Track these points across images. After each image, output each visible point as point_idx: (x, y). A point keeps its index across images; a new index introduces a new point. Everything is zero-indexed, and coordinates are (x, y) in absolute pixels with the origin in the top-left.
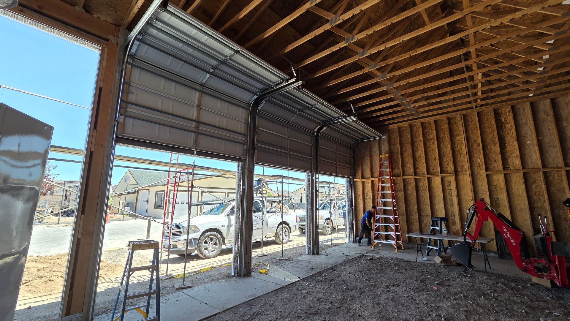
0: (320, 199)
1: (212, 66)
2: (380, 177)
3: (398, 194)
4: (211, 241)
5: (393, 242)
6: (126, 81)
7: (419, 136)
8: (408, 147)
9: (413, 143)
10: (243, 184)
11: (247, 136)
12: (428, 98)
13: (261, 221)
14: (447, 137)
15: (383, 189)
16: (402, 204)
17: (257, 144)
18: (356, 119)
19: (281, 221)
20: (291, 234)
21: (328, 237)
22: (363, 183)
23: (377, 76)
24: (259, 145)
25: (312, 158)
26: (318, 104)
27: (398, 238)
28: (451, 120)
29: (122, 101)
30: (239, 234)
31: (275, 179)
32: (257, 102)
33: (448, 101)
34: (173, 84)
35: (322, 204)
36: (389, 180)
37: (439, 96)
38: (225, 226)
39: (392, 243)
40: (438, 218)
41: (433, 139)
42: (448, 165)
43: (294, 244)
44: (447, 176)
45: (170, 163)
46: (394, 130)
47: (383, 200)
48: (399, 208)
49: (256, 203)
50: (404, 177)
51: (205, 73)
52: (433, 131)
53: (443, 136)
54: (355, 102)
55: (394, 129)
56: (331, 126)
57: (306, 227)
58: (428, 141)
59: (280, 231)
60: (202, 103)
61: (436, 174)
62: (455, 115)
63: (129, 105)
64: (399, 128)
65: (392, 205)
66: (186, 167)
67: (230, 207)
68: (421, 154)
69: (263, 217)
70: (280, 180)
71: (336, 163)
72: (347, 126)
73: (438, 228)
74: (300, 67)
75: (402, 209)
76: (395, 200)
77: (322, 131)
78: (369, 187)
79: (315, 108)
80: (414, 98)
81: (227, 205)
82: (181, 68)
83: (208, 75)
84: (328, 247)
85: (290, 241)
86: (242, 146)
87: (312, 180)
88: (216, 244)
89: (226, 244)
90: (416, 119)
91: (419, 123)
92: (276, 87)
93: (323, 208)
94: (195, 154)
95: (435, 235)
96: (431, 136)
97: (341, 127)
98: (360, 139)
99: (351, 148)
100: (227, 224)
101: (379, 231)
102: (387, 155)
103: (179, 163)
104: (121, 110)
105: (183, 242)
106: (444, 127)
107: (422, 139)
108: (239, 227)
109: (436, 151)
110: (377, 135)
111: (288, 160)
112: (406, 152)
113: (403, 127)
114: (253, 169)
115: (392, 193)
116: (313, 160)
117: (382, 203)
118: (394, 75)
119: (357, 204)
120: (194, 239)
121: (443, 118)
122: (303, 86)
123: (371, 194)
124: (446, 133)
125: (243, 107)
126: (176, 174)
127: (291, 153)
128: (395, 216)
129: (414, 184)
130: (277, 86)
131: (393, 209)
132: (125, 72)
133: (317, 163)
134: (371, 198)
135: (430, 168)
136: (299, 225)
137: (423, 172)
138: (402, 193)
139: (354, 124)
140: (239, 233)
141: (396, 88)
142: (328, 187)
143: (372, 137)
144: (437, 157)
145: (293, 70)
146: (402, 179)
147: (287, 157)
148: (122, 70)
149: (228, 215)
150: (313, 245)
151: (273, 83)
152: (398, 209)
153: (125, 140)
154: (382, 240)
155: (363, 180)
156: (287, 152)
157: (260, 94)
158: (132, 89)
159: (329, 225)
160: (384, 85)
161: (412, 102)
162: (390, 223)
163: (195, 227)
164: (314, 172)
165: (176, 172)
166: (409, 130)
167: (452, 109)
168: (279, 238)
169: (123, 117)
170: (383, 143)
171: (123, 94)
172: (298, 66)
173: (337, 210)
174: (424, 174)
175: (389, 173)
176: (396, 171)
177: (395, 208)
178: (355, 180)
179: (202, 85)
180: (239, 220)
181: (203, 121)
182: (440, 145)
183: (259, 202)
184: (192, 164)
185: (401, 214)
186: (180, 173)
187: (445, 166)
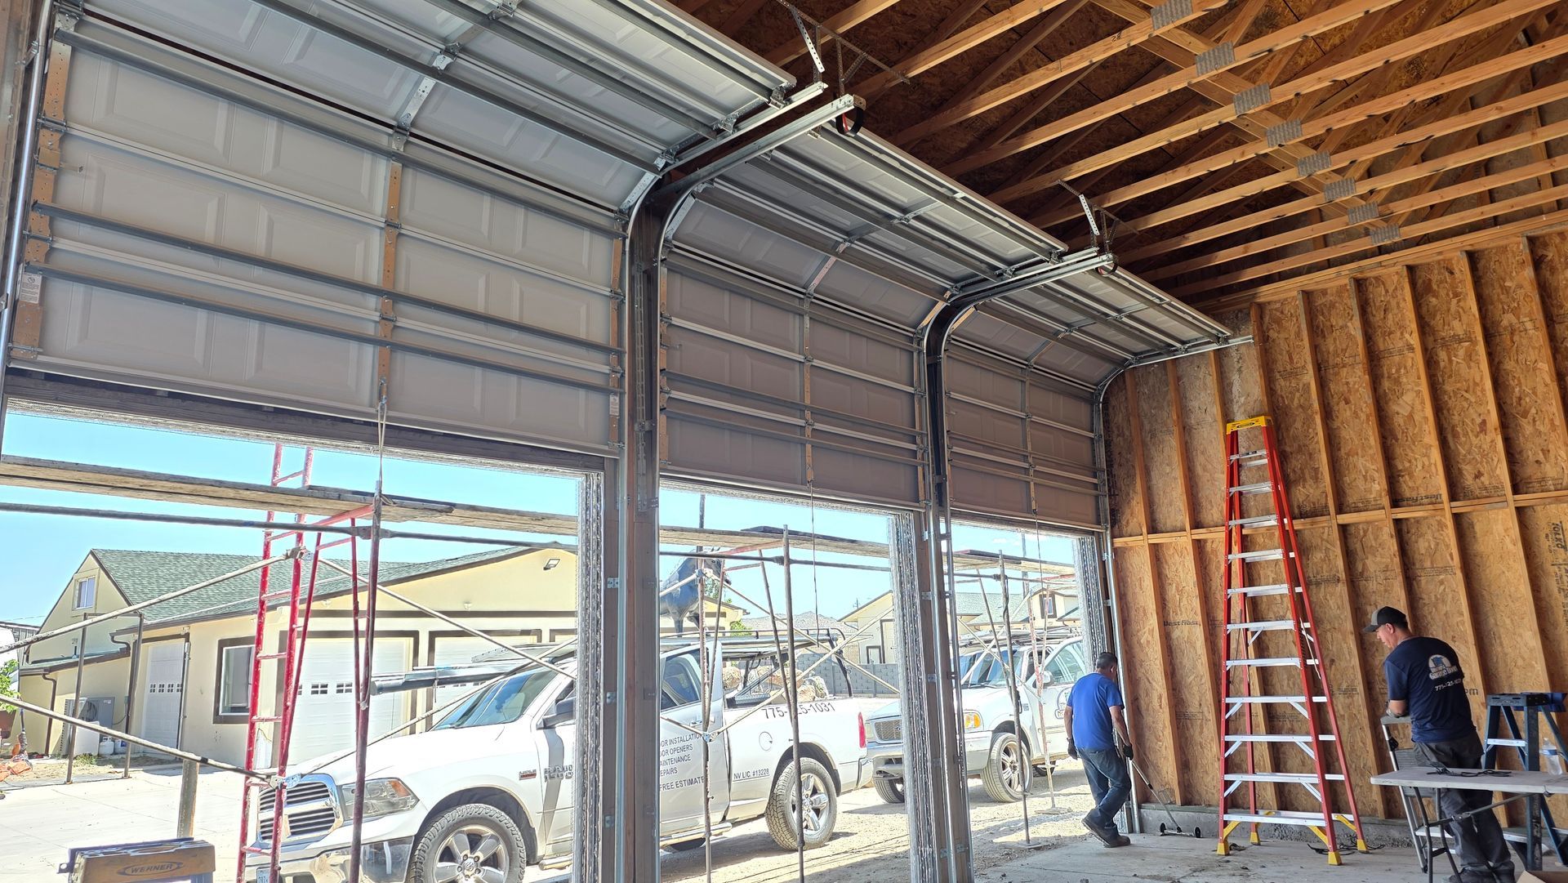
0: (963, 637)
1: (445, 40)
2: (1233, 523)
3: (1321, 595)
4: (473, 848)
5: (1314, 821)
6: (49, 116)
7: (1402, 328)
8: (1354, 379)
9: (1374, 360)
10: (611, 571)
11: (620, 354)
12: (1431, 150)
13: (697, 744)
14: (1529, 325)
15: (1250, 575)
16: (1344, 639)
17: (666, 388)
18: (1106, 261)
19: (792, 743)
20: (843, 802)
21: (1012, 811)
22: (1156, 552)
23: (1190, 59)
24: (675, 394)
25: (913, 447)
26: (929, 202)
27: (1334, 800)
28: (1545, 245)
29: (31, 206)
30: (596, 803)
31: (753, 547)
32: (658, 205)
33: (1521, 158)
34: (271, 126)
35: (974, 658)
36: (1277, 533)
37: (1480, 136)
38: (532, 775)
39: (1309, 823)
40: (1516, 697)
41: (1470, 339)
42: (1546, 452)
43: (855, 846)
44: (1545, 502)
45: (273, 490)
46: (1286, 309)
47: (1253, 626)
48: (1329, 662)
49: (676, 665)
50: (1344, 519)
51: (415, 74)
52: (1465, 299)
53: (1514, 320)
54: (1096, 185)
55: (1283, 302)
56: (996, 300)
57: (906, 770)
58: (1445, 345)
59: (789, 789)
60: (406, 211)
61: (1490, 495)
62: (1560, 223)
63: (64, 225)
64: (1308, 295)
65: (1295, 650)
66: (342, 506)
67: (558, 684)
68: (1418, 406)
69: (706, 722)
70: (779, 552)
71: (1026, 465)
72: (1066, 295)
73: (1522, 743)
74: (842, 30)
75: (1343, 664)
76: (1308, 625)
77: (954, 325)
78: (1183, 572)
79: (918, 218)
80: (1367, 154)
81: (545, 677)
82: (300, 56)
83: (429, 83)
84: (1010, 852)
85: (834, 836)
86: (597, 399)
87: (922, 545)
88: (493, 861)
89: (542, 858)
90: (1381, 251)
91: (1398, 268)
92: (736, 127)
93: (983, 680)
94: (381, 439)
95: (1506, 775)
96: (1456, 323)
97: (1040, 302)
98: (1129, 357)
99: (1091, 400)
100: (545, 764)
101: (1246, 772)
102: (1261, 422)
103: (311, 487)
104: (28, 248)
105: (341, 859)
106: (1511, 279)
107: (1414, 340)
108: (597, 771)
109: (1483, 390)
110: (1210, 335)
111: (809, 460)
112: (1347, 402)
113: (1324, 292)
114: (653, 502)
115: (1292, 590)
116: (919, 455)
117: (1251, 641)
118: (1270, 51)
119: (1137, 649)
120: (392, 842)
121: (1506, 237)
122: (858, 118)
123: (1196, 603)
124: (1525, 310)
125: (595, 228)
126: (300, 537)
127: (818, 426)
128: (1316, 699)
129: (1393, 545)
130: (742, 125)
131: (1304, 664)
132: (44, 77)
133: (939, 469)
134: (1199, 618)
135: (1460, 471)
136: (877, 762)
137: (1433, 491)
138: (1342, 589)
139: (1100, 288)
140: (597, 796)
141: (1282, 110)
142: (997, 577)
143: (1183, 343)
144: (1493, 418)
145: (810, 47)
146: (1335, 528)
147: (803, 445)
148: (29, 68)
149: (547, 725)
150: (942, 844)
151: (727, 110)
152: (1327, 662)
153: (49, 384)
154: (1261, 812)
155: (1155, 539)
156: (802, 423)
157: (667, 165)
158: (77, 153)
159: (1013, 757)
160: (1228, 99)
161: (1357, 176)
162: (1292, 732)
163: (396, 783)
164: (926, 507)
165: (298, 528)
166: (1353, 303)
167: (1544, 197)
168: (787, 823)
169: (38, 279)
170: (1237, 366)
171: (37, 172)
172: (833, 30)
173: (1046, 685)
174: (1434, 500)
175: (1272, 502)
176: (1304, 493)
177: (1310, 662)
178: (1119, 542)
179: (399, 129)
180: (597, 737)
181: (415, 291)
182: (1500, 362)
183: (690, 658)
184: (372, 489)
185: (1344, 686)
186: (315, 533)
187: (1532, 459)
